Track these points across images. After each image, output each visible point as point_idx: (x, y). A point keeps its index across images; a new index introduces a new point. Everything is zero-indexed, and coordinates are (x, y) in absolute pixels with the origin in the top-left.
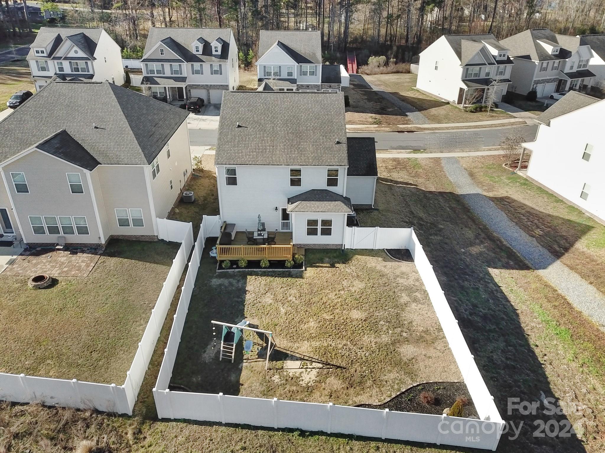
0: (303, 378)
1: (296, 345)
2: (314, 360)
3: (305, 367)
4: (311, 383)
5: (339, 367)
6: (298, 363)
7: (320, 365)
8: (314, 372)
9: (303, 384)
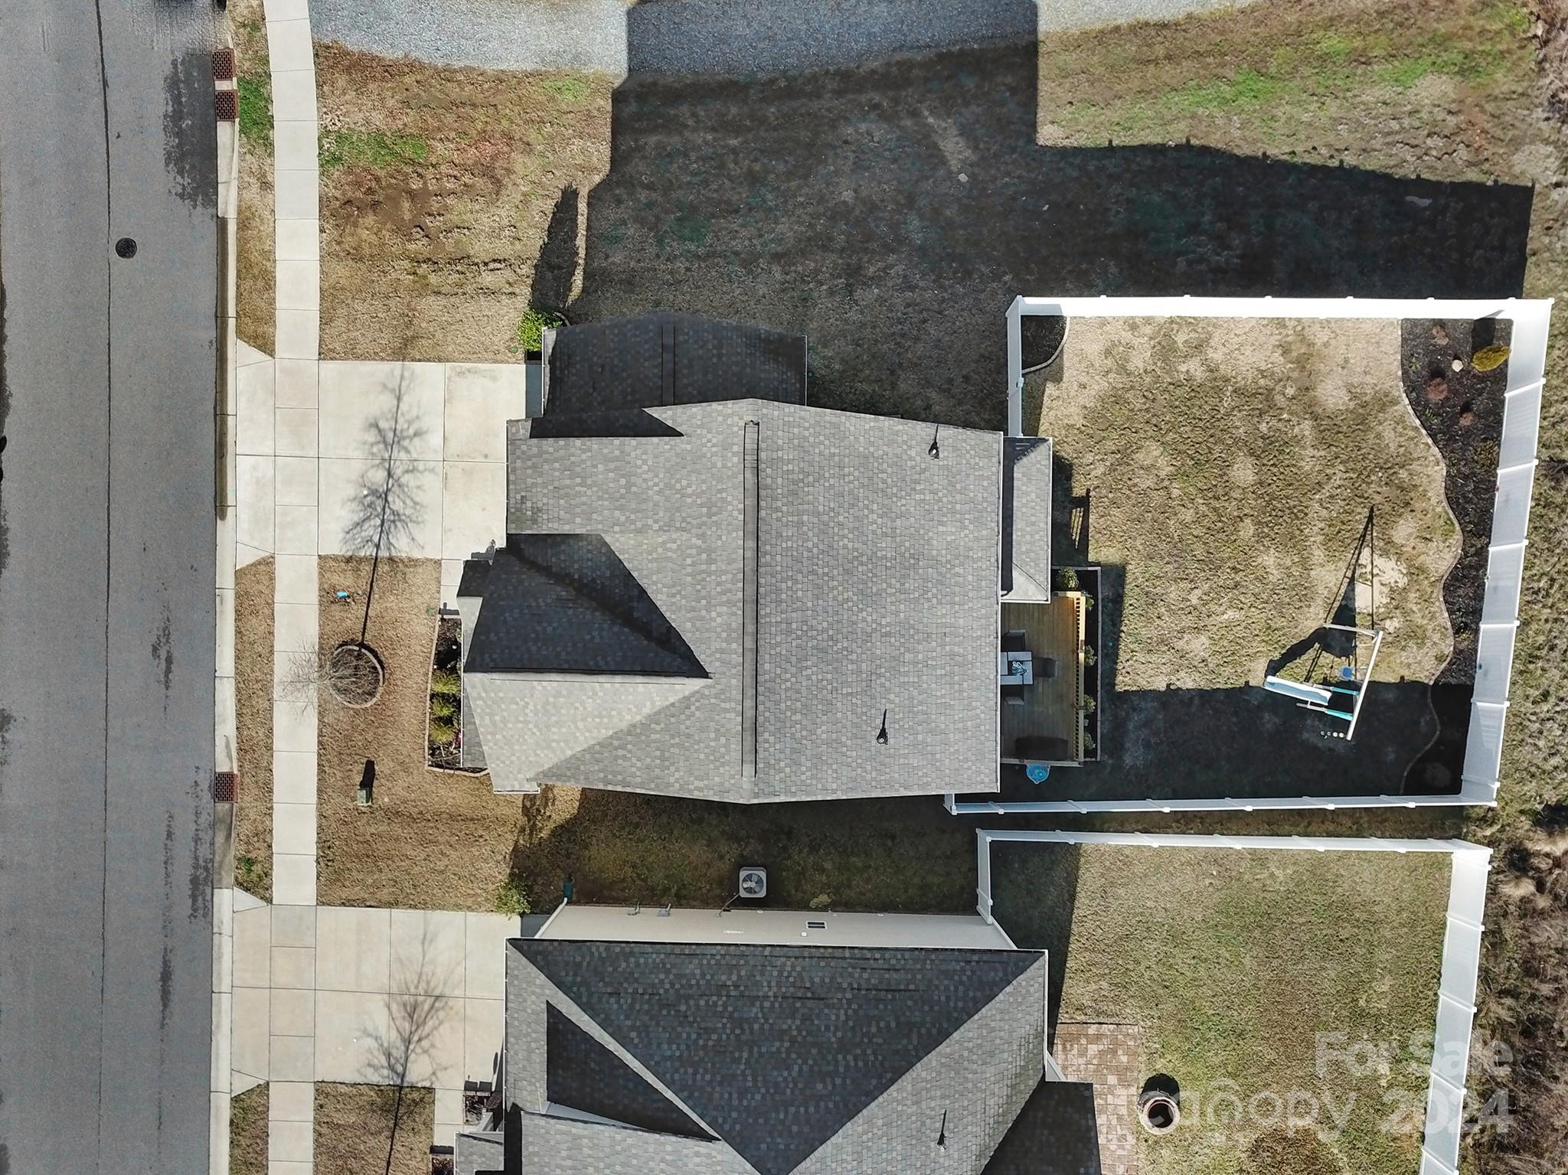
0: (1392, 581)
1: (1321, 589)
2: (1354, 561)
3: (1370, 577)
4: (1401, 568)
5: (1370, 519)
6: (1360, 589)
7: (1366, 552)
8: (1379, 561)
9: (1403, 582)
